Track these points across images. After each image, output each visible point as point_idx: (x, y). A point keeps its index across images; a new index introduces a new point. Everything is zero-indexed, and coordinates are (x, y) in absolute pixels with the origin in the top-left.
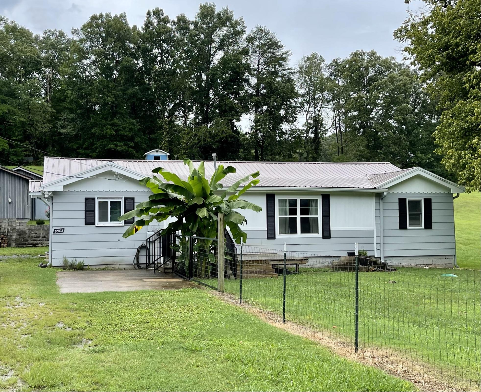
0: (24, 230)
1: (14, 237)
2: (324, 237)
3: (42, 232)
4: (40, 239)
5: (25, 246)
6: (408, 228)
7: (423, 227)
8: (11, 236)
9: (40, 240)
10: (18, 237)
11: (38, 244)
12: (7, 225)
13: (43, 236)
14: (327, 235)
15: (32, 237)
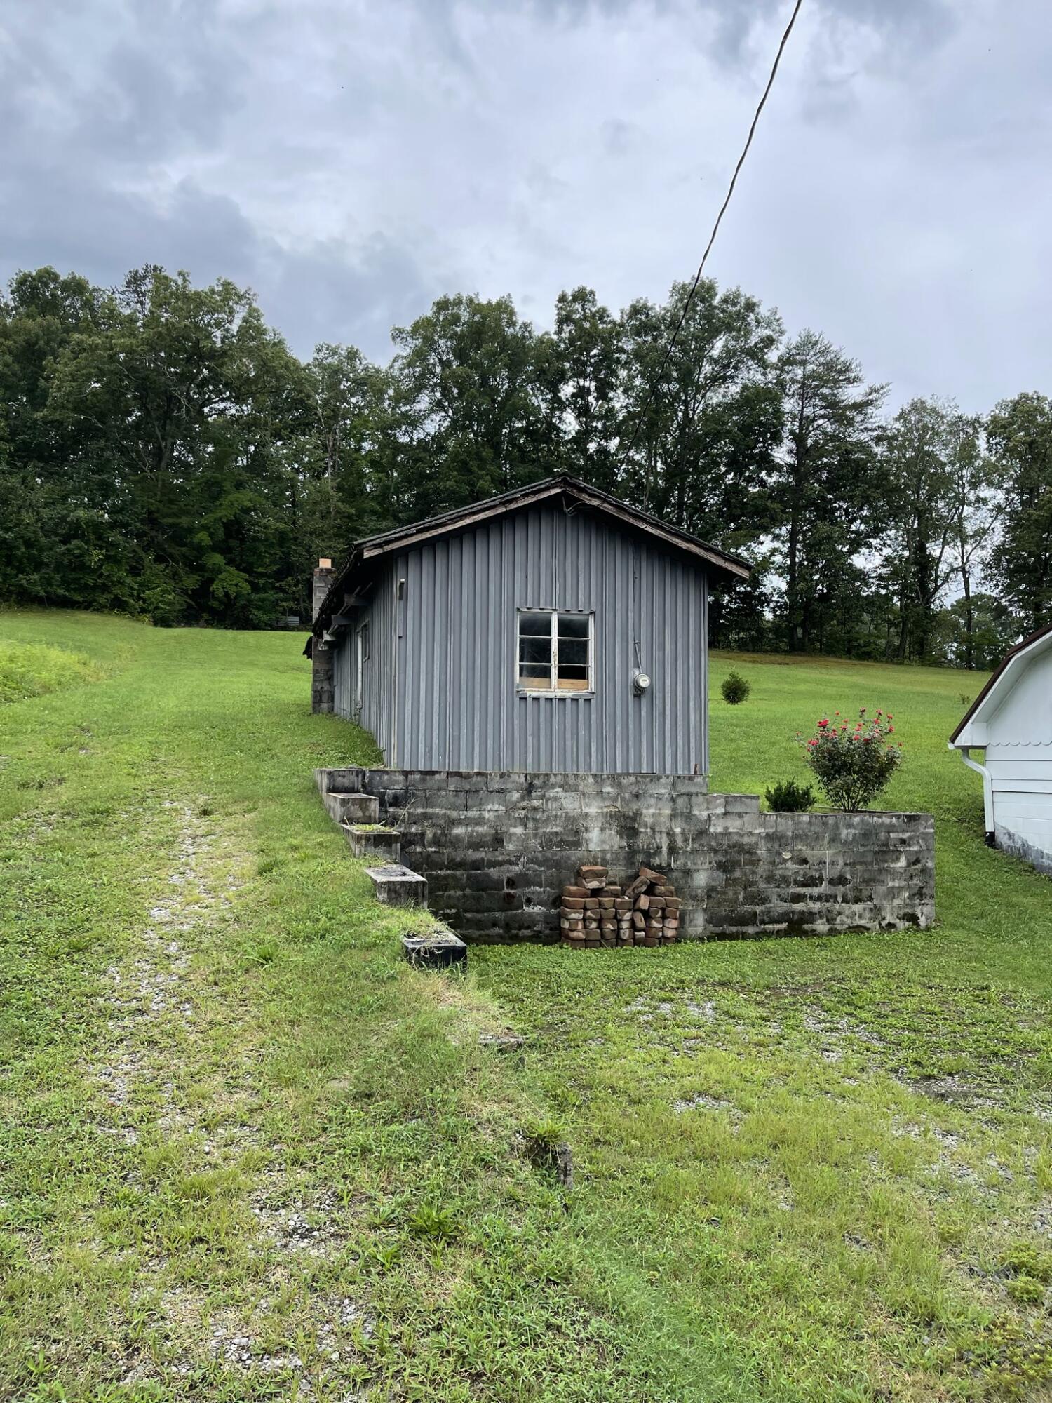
0: (746, 840)
1: (701, 879)
3: (828, 855)
4: (823, 888)
5: (751, 930)
8: (688, 873)
9: (819, 898)
10: (721, 876)
11: (810, 917)
12: (667, 811)
13: (835, 872)
15: (785, 879)
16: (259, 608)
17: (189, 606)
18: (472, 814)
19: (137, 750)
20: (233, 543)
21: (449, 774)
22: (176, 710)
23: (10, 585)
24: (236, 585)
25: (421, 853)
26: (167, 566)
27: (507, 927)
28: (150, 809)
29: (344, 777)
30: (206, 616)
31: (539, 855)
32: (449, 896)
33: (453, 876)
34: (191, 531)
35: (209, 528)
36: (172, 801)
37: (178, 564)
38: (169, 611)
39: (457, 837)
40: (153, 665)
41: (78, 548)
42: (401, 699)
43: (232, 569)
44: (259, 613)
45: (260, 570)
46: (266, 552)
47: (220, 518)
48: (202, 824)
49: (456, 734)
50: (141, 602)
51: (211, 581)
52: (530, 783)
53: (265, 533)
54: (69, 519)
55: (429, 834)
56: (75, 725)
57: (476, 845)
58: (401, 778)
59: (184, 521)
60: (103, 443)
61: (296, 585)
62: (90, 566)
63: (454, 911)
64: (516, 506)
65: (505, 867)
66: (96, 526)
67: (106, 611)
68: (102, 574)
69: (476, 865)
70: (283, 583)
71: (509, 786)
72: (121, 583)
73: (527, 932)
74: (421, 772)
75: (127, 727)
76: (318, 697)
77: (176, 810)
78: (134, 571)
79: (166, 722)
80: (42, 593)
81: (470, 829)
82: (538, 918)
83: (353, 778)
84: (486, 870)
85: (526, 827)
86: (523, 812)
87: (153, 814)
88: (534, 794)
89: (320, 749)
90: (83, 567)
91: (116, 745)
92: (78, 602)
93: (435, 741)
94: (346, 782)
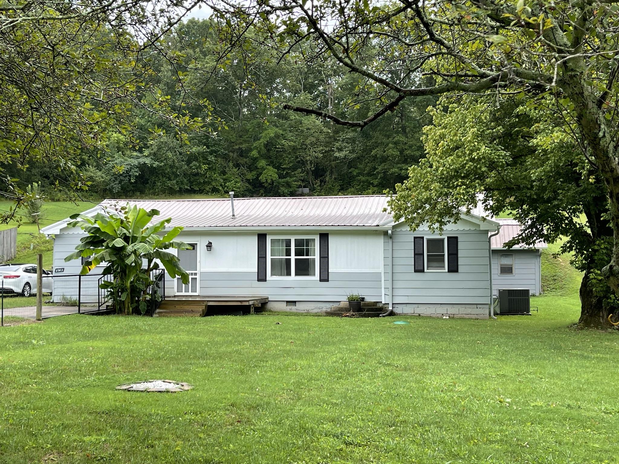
2: (321, 280)
6: (425, 270)
7: (447, 271)
14: (325, 278)
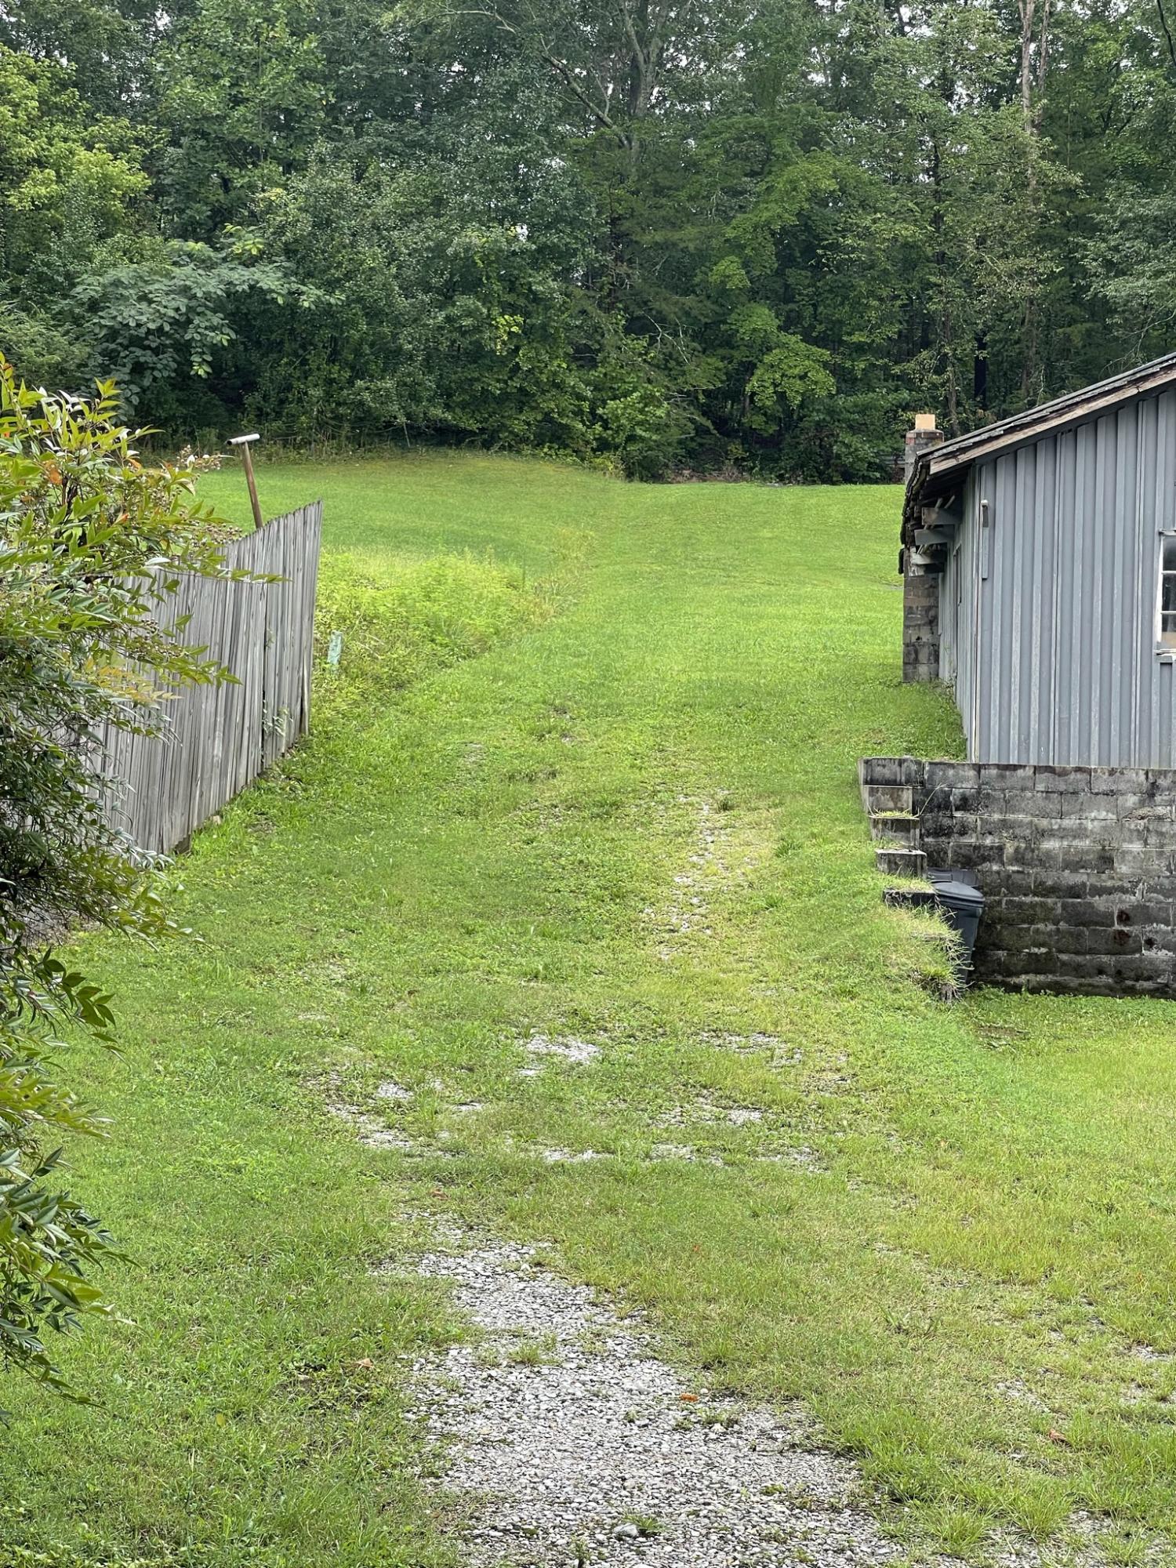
16: (853, 429)
17: (701, 431)
18: (1070, 822)
19: (637, 738)
20: (797, 277)
21: (1037, 769)
22: (684, 678)
23: (339, 404)
24: (803, 377)
25: (998, 873)
26: (653, 341)
27: (1119, 974)
28: (662, 803)
29: (884, 766)
30: (736, 449)
31: (1166, 882)
32: (1037, 931)
33: (1043, 905)
34: (703, 258)
35: (743, 247)
36: (686, 795)
37: (675, 335)
38: (658, 444)
39: (1048, 853)
40: (632, 577)
41: (469, 314)
42: (986, 667)
43: (794, 340)
44: (855, 441)
45: (857, 338)
46: (871, 294)
47: (768, 223)
48: (722, 818)
49: (1065, 715)
50: (598, 427)
51: (749, 368)
52: (1153, 784)
53: (871, 253)
54: (450, 251)
55: (1010, 849)
56: (544, 702)
57: (1075, 865)
58: (972, 773)
59: (689, 236)
60: (514, 72)
61: (939, 370)
62: (493, 351)
63: (1043, 950)
64: (1154, 385)
65: (1117, 896)
66: (502, 259)
67: (527, 450)
68: (517, 367)
69: (1075, 891)
70: (911, 366)
71: (1122, 787)
72: (557, 386)
73: (1147, 985)
74: (998, 766)
75: (619, 706)
76: (912, 654)
77: (691, 805)
78: (585, 357)
79: (672, 698)
80: (402, 420)
81: (1065, 843)
82: (1163, 966)
83: (896, 768)
84: (1089, 899)
85: (1146, 843)
86: (1142, 822)
87: (667, 808)
88: (1158, 798)
89: (879, 737)
90: (478, 355)
91: (608, 731)
92: (472, 433)
93: (1034, 725)
94: (887, 773)
